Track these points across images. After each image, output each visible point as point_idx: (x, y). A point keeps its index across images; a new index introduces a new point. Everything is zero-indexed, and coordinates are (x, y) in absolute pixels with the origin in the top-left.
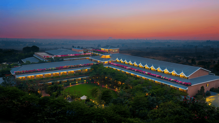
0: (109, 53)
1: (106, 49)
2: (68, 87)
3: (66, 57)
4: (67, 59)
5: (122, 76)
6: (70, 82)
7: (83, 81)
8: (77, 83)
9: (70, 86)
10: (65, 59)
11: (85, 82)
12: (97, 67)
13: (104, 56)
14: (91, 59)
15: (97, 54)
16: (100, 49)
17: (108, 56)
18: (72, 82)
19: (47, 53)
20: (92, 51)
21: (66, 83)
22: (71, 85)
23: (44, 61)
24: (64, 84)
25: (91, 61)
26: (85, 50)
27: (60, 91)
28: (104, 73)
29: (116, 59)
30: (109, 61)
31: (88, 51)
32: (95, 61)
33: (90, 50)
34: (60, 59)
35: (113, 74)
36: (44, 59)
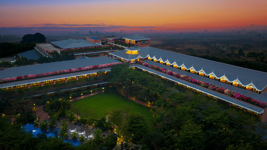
0: (136, 45)
1: (133, 40)
2: (78, 99)
3: (78, 52)
4: (79, 53)
5: (157, 86)
6: (81, 91)
7: (100, 89)
8: (92, 93)
9: (82, 97)
10: (75, 54)
11: (103, 90)
12: (120, 69)
13: (130, 51)
14: (112, 55)
15: (120, 46)
16: (124, 40)
17: (135, 52)
18: (85, 92)
19: (52, 44)
20: (114, 42)
21: (75, 93)
22: (83, 95)
23: (47, 57)
24: (73, 94)
25: (112, 57)
26: (104, 40)
27: (64, 111)
28: (130, 79)
29: (147, 56)
30: (137, 59)
31: (107, 42)
32: (118, 59)
33: (110, 41)
34: (69, 55)
35: (143, 81)
36: (47, 54)
